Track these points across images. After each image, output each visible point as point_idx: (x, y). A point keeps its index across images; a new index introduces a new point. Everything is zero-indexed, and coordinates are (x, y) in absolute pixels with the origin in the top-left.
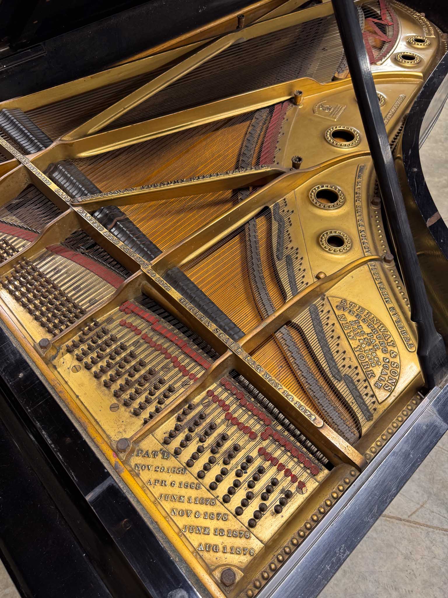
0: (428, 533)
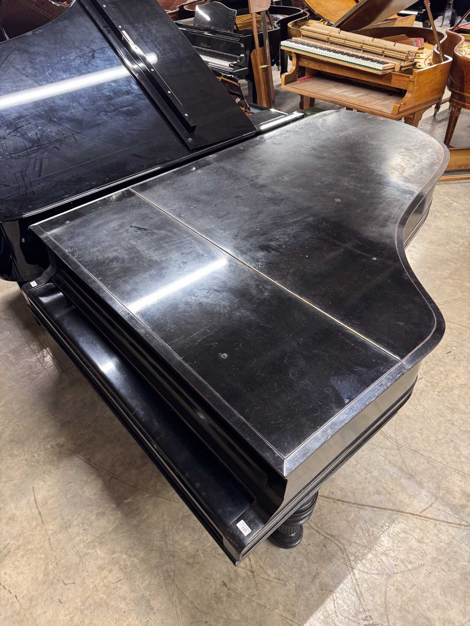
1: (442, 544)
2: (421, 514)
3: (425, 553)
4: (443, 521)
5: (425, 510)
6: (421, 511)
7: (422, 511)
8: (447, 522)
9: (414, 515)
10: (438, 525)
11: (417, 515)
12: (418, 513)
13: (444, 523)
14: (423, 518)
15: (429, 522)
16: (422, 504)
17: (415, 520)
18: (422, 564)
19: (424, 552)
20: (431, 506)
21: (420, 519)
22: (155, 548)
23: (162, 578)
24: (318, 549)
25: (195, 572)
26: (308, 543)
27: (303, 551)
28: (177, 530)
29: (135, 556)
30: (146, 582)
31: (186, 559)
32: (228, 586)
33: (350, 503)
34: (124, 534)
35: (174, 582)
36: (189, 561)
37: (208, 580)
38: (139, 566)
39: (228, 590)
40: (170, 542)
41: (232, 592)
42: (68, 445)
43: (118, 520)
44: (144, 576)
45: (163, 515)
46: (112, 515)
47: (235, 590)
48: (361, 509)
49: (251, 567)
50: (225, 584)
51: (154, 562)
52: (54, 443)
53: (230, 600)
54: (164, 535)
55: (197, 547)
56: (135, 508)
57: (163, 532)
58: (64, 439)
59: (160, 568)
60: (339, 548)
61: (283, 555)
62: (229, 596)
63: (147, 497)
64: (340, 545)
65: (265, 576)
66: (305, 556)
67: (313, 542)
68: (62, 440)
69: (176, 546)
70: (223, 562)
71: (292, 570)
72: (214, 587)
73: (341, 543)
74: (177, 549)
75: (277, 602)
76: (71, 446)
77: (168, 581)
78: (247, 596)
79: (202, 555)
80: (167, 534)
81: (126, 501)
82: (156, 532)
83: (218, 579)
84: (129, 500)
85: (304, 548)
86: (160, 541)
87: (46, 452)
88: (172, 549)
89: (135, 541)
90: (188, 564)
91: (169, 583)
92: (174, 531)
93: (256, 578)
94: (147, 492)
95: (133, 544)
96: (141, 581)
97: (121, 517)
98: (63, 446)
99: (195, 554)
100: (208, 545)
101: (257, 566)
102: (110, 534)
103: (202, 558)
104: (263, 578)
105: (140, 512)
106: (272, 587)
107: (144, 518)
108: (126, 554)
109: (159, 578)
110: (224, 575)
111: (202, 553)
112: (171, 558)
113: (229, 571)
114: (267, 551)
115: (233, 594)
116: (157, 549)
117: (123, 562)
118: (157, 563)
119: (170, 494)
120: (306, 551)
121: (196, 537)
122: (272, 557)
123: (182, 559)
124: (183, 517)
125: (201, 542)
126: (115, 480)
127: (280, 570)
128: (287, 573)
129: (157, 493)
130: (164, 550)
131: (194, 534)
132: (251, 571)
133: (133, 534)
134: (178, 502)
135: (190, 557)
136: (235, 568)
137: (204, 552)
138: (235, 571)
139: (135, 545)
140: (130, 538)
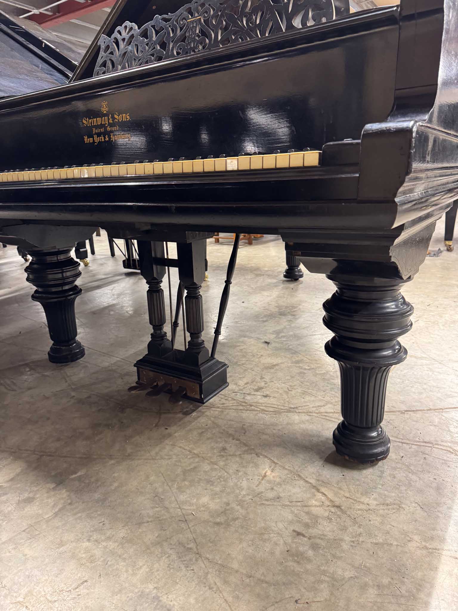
22: (146, 519)
23: (174, 556)
24: (418, 458)
25: (236, 531)
26: (400, 457)
27: (399, 466)
28: (179, 488)
29: (109, 538)
30: (145, 569)
31: (211, 519)
32: (306, 535)
34: (79, 515)
35: (200, 556)
36: (218, 520)
37: (266, 536)
38: (120, 551)
39: (309, 539)
40: (173, 505)
41: (318, 541)
44: (135, 562)
45: (148, 477)
46: (48, 498)
47: (322, 537)
49: (332, 501)
50: (299, 534)
51: (150, 537)
53: (321, 551)
54: (159, 500)
55: (225, 500)
56: (93, 480)
57: (156, 496)
59: (165, 544)
60: (446, 452)
61: (373, 477)
62: (315, 547)
63: (113, 464)
65: (362, 507)
66: (406, 470)
67: (407, 453)
69: (186, 507)
70: (280, 508)
71: (398, 489)
72: (282, 542)
73: (444, 446)
74: (190, 512)
75: (405, 533)
77: (188, 558)
78: (347, 538)
80: (163, 497)
81: (74, 476)
82: (141, 499)
83: (284, 530)
84: (79, 474)
85: (398, 463)
86: (152, 508)
89: (103, 519)
90: (218, 524)
91: (191, 560)
92: (175, 491)
93: (348, 513)
94: (111, 459)
95: (101, 524)
96: (130, 571)
97: (69, 496)
99: (226, 510)
100: (244, 493)
101: (339, 498)
102: (48, 521)
103: (239, 511)
105: (103, 483)
106: (383, 516)
107: (112, 488)
108: (89, 540)
109: (169, 556)
110: (291, 522)
111: (237, 505)
112: (183, 525)
113: (296, 515)
115: (323, 543)
116: (150, 520)
117: (84, 553)
118: (157, 537)
119: (153, 453)
120: (403, 464)
121: (218, 489)
122: (358, 483)
123: (204, 522)
124: (185, 472)
125: (228, 494)
126: (48, 458)
127: (380, 494)
128: (393, 494)
129: (129, 457)
130: (165, 517)
131: (211, 487)
132: (334, 506)
133: (96, 511)
134: (170, 459)
135: (218, 515)
136: (306, 509)
137: (241, 503)
138: (308, 513)
139: (104, 524)
140: (91, 518)
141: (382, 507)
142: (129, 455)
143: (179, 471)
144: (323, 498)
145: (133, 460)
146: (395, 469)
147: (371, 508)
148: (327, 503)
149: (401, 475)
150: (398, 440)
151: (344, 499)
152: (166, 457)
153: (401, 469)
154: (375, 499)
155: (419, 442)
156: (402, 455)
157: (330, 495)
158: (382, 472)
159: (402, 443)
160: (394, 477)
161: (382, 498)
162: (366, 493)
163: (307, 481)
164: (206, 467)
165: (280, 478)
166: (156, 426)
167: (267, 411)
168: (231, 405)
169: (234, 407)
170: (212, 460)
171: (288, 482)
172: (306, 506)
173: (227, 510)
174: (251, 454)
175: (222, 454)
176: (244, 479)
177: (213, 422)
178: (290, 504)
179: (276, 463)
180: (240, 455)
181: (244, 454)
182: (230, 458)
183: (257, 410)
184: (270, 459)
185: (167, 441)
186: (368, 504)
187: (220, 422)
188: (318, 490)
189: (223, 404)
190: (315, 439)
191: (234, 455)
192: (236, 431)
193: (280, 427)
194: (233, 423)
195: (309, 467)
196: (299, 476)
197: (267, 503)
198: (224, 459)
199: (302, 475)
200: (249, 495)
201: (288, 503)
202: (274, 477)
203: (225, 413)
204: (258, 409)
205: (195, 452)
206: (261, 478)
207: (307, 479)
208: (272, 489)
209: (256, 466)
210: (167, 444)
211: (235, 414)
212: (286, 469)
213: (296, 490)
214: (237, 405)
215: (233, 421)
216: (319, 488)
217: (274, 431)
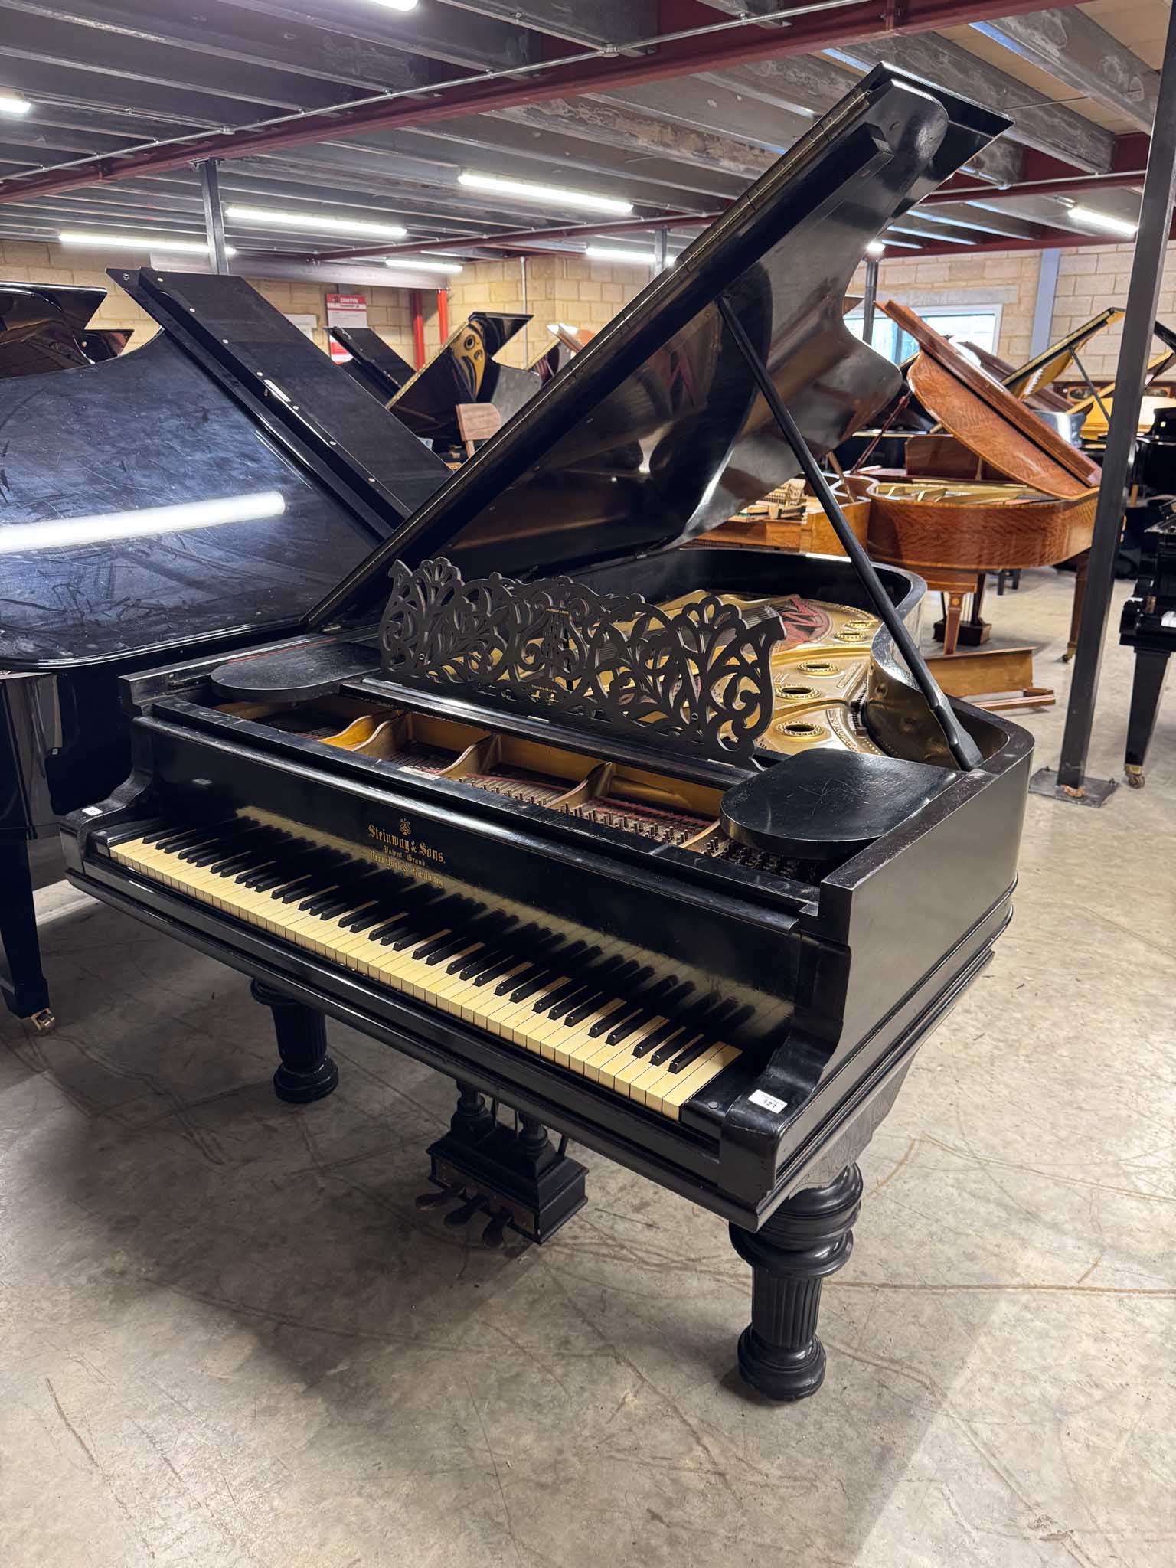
0: (1121, 1300)
1: (1150, 1336)
2: (1082, 1285)
3: (1122, 1360)
4: (1134, 1291)
5: (1085, 1276)
6: (1078, 1278)
7: (1081, 1279)
8: (1144, 1292)
9: (1065, 1288)
10: (1126, 1300)
11: (1072, 1288)
12: (1074, 1284)
13: (1137, 1294)
14: (1088, 1292)
15: (1105, 1298)
16: (1077, 1265)
17: (1071, 1297)
18: (1124, 1383)
19: (1116, 1358)
20: (1095, 1265)
21: (1083, 1295)
22: (440, 1466)
23: (477, 1534)
24: (869, 1394)
25: (567, 1502)
26: (840, 1388)
27: (834, 1406)
28: (491, 1413)
29: (388, 1494)
30: (436, 1551)
31: (533, 1477)
32: (666, 1520)
33: (914, 1287)
34: (344, 1447)
35: (513, 1538)
36: (543, 1480)
37: (608, 1516)
38: (403, 1517)
39: (668, 1527)
40: (480, 1445)
41: (678, 1531)
42: (139, 1270)
43: (318, 1419)
44: (424, 1538)
45: (444, 1387)
46: (298, 1410)
47: (687, 1525)
48: (942, 1295)
49: (714, 1463)
50: (655, 1516)
51: (445, 1499)
52: (96, 1271)
53: (680, 1549)
54: (458, 1431)
55: (556, 1443)
56: (361, 1382)
57: (456, 1425)
58: (124, 1259)
59: (466, 1512)
60: (919, 1384)
61: (788, 1423)
62: (673, 1541)
63: (391, 1353)
64: (920, 1378)
65: (758, 1478)
66: (842, 1416)
67: (854, 1382)
68: (120, 1261)
69: (499, 1450)
70: (635, 1467)
71: (820, 1451)
72: (628, 1527)
73: (919, 1372)
74: (504, 1459)
75: (805, 1532)
76: (148, 1271)
77: (495, 1539)
78: (722, 1532)
79: (575, 1460)
80: (465, 1428)
81: (332, 1372)
82: (433, 1428)
83: (635, 1506)
84: (340, 1368)
85: (834, 1399)
86: (451, 1446)
87: (74, 1293)
88: (490, 1461)
89: (379, 1460)
90: (542, 1486)
91: (500, 1543)
92: (484, 1417)
93: (734, 1487)
94: (389, 1342)
95: (376, 1468)
96: (417, 1552)
97: (327, 1410)
98: (123, 1273)
99: (556, 1462)
100: (586, 1433)
101: (727, 1458)
102: (301, 1454)
103: (576, 1466)
104: (751, 1483)
105: (378, 1390)
106: (782, 1498)
107: (392, 1401)
108: (360, 1494)
109: (470, 1534)
110: (647, 1495)
111: (574, 1455)
112: (492, 1482)
113: (657, 1484)
114: (744, 1423)
115: (685, 1535)
116: (446, 1468)
117: (355, 1515)
118: (455, 1499)
119: (453, 1337)
120: (843, 1403)
121: (548, 1421)
122: (761, 1432)
123: (523, 1479)
124: (502, 1382)
125: (563, 1432)
126: (292, 1329)
127: (789, 1457)
128: (809, 1461)
129: (415, 1341)
130: (466, 1466)
131: (539, 1417)
132: (715, 1473)
133: (369, 1444)
134: (479, 1352)
135: (544, 1471)
136: (673, 1474)
137: (579, 1452)
138: (674, 1481)
139: (380, 1469)
140: (362, 1455)
141: (786, 1483)
142: (417, 1337)
143: (492, 1379)
144: (702, 1455)
145: (423, 1348)
146: (826, 1411)
147: (771, 1481)
148: (708, 1466)
149: (832, 1424)
150: (849, 1351)
151: (733, 1461)
152: (474, 1348)
153: (835, 1412)
154: (780, 1467)
155: (882, 1359)
156: (846, 1384)
157: (715, 1452)
158: (805, 1415)
159: (854, 1358)
160: (821, 1428)
161: (790, 1465)
162: (768, 1455)
163: (684, 1422)
164: (535, 1377)
165: (646, 1410)
166: (460, 1277)
167: (647, 1263)
168: (588, 1241)
169: (593, 1249)
170: (545, 1363)
171: (656, 1420)
172: (675, 1468)
173: (559, 1463)
174: (608, 1355)
175: (562, 1351)
176: (590, 1406)
177: (554, 1279)
178: (652, 1462)
179: (644, 1380)
180: (591, 1356)
181: (596, 1354)
182: (573, 1360)
183: (631, 1260)
184: (635, 1369)
185: (476, 1315)
186: (767, 1475)
187: (566, 1281)
188: (698, 1441)
189: (575, 1238)
190: (715, 1335)
191: (580, 1356)
192: (589, 1305)
193: (663, 1303)
194: (587, 1285)
195: (694, 1392)
196: (675, 1409)
197: (619, 1456)
198: (564, 1362)
199: (678, 1407)
200: (594, 1438)
201: (649, 1460)
202: (636, 1407)
203: (577, 1259)
204: (634, 1258)
205: (520, 1342)
206: (616, 1407)
207: (686, 1417)
208: (630, 1430)
209: (613, 1381)
210: (478, 1322)
211: (591, 1265)
212: (658, 1393)
213: (665, 1436)
214: (599, 1244)
215: (587, 1280)
216: (700, 1435)
217: (652, 1311)
